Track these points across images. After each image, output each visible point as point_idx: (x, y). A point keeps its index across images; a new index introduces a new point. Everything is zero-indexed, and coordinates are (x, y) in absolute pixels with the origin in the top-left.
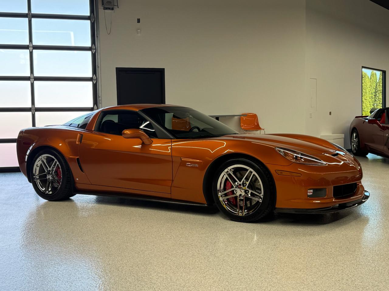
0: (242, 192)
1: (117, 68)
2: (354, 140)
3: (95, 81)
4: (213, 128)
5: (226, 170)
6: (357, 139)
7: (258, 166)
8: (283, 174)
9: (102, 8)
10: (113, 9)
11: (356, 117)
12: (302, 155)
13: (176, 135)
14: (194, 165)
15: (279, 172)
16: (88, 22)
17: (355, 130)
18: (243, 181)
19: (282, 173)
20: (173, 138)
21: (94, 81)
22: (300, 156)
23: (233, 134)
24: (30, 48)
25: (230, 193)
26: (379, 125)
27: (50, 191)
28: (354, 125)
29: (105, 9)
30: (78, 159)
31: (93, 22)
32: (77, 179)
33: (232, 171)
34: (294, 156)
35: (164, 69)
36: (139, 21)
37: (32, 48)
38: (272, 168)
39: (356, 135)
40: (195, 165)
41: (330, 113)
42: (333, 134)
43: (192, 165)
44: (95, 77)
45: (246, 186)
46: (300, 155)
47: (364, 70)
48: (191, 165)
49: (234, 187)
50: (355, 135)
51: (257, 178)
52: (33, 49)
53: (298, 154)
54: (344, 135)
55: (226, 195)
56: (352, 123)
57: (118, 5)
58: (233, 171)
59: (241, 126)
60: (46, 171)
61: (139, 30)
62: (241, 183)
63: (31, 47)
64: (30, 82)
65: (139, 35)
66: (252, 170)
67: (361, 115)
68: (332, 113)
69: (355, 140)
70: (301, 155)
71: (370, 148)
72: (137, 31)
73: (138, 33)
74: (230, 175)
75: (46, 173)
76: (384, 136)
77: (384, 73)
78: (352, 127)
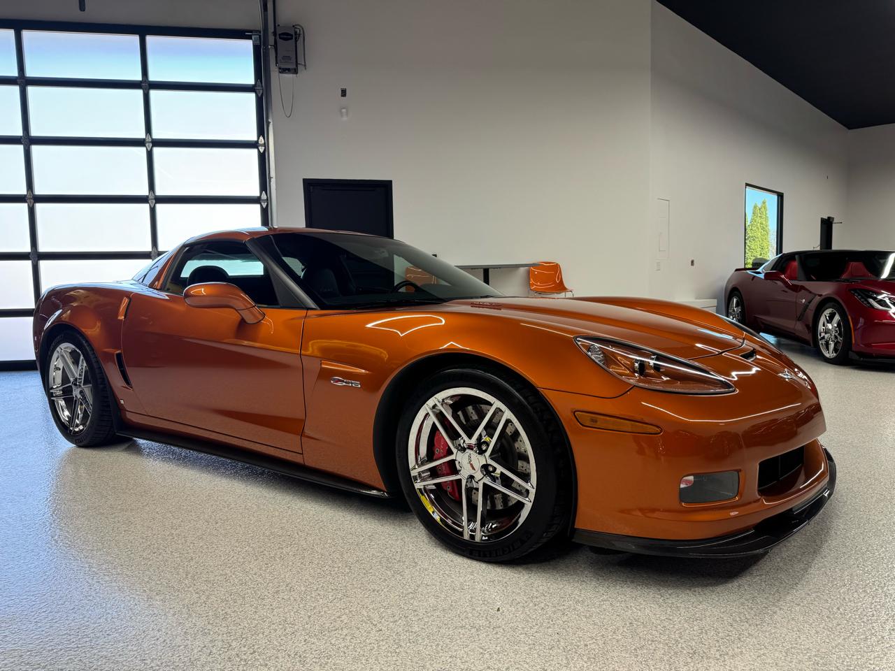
0: (474, 469)
1: (305, 180)
2: (734, 311)
3: (266, 204)
4: (448, 285)
5: (431, 402)
6: (740, 307)
7: (521, 395)
8: (598, 425)
9: (277, 70)
10: (295, 71)
11: (737, 270)
12: (659, 358)
13: (323, 300)
14: (349, 383)
15: (586, 419)
16: (252, 97)
17: (736, 292)
18: (480, 435)
19: (596, 421)
20: (314, 307)
21: (263, 204)
22: (652, 362)
23: (482, 297)
24: (147, 145)
25: (444, 467)
26: (785, 283)
27: (77, 426)
28: (733, 283)
29: (283, 71)
30: (119, 356)
31: (260, 95)
32: (122, 402)
33: (446, 404)
34: (637, 365)
35: (391, 182)
36: (344, 93)
37: (151, 145)
38: (562, 404)
39: (737, 302)
40: (352, 383)
41: (692, 262)
42: (696, 298)
43: (346, 382)
44: (264, 197)
45: (486, 451)
46: (653, 359)
47: (749, 189)
48: (343, 381)
49: (455, 451)
50: (735, 300)
51: (517, 433)
52: (153, 146)
53: (648, 356)
54: (716, 300)
55: (434, 473)
56: (729, 279)
57: (305, 65)
58: (451, 405)
59: (530, 285)
60: (72, 379)
61: (344, 110)
62: (473, 441)
63: (149, 142)
64: (148, 205)
65: (345, 118)
66: (503, 407)
67: (743, 267)
68: (695, 262)
69: (735, 309)
70: (657, 359)
71: (763, 323)
72: (341, 111)
73: (342, 116)
74: (440, 416)
75: (70, 384)
76: (796, 302)
77: (780, 196)
78: (730, 287)
